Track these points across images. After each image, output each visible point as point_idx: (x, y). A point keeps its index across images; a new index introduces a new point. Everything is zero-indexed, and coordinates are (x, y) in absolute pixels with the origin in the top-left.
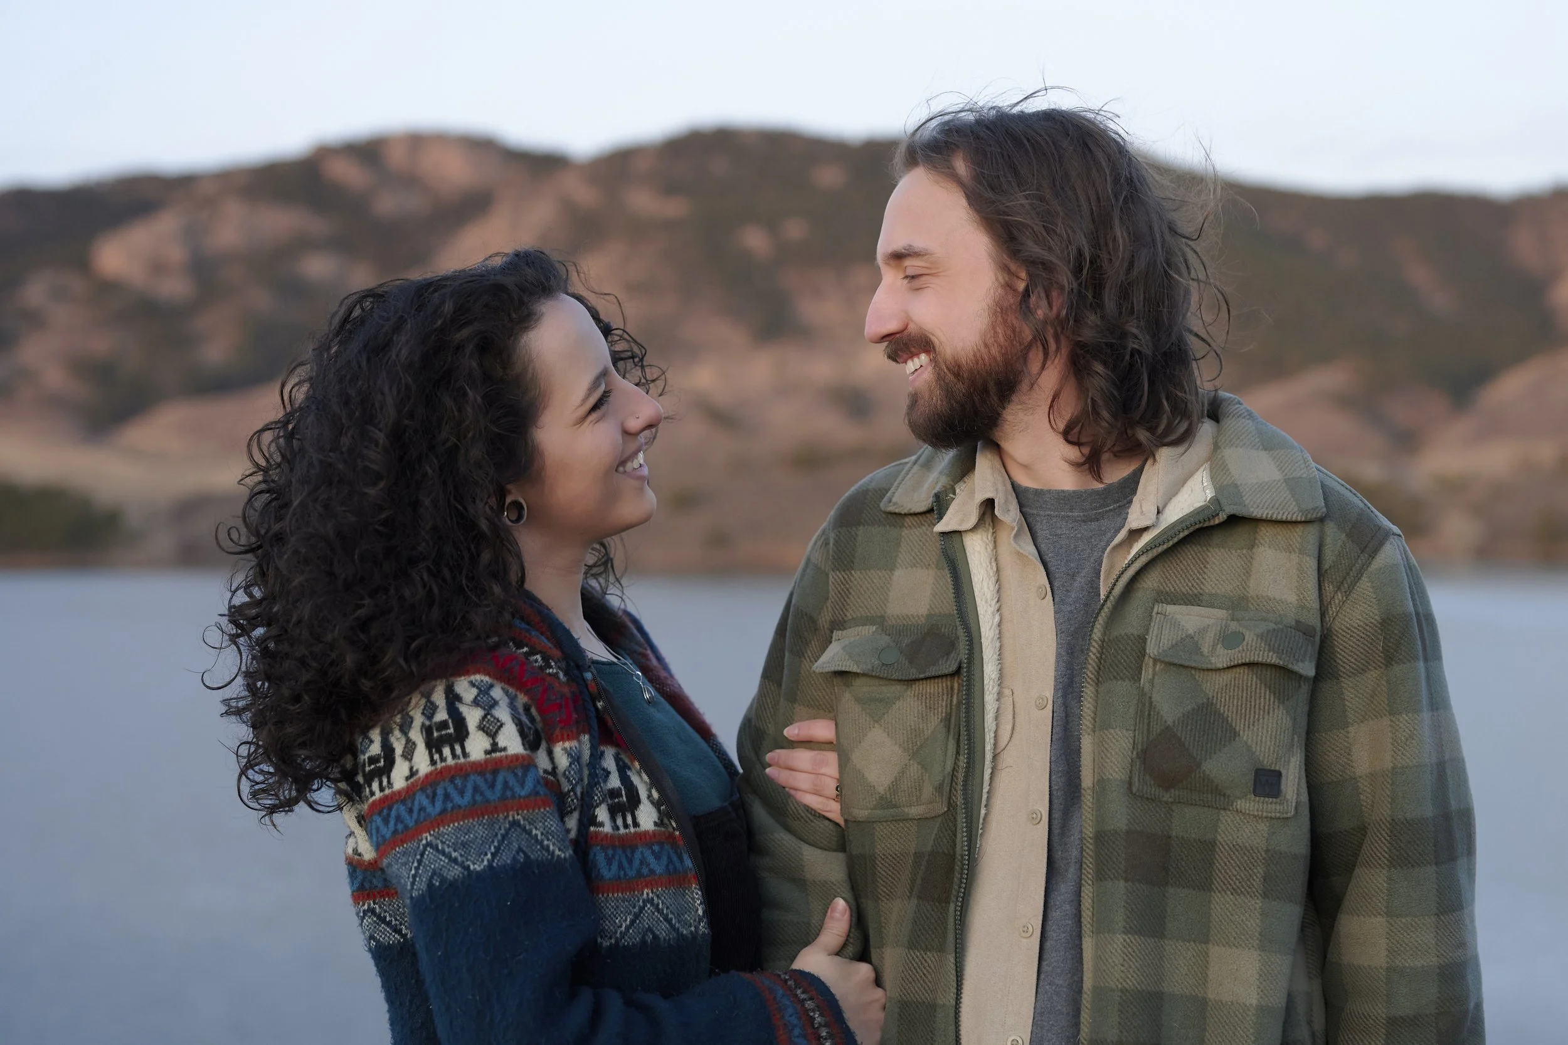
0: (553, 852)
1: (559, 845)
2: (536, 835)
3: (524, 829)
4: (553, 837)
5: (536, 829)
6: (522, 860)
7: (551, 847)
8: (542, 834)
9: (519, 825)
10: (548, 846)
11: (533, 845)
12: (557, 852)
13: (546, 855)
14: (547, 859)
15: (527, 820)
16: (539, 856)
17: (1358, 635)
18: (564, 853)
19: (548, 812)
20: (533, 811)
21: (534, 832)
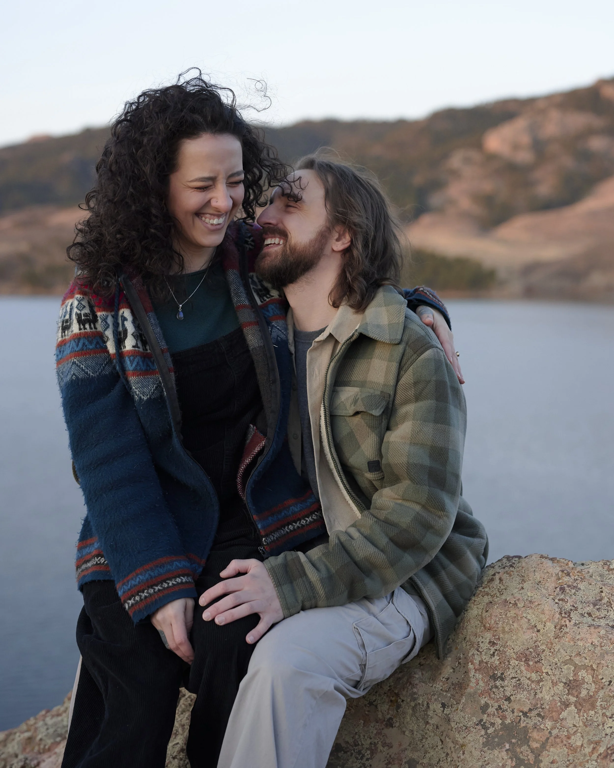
0: (90, 374)
1: (92, 371)
2: (82, 367)
3: (77, 366)
4: (89, 368)
5: (83, 365)
6: (74, 379)
7: (89, 372)
8: (85, 367)
9: (75, 363)
10: (87, 372)
11: (81, 372)
12: (91, 374)
13: (86, 376)
14: (87, 377)
15: (79, 361)
16: (83, 376)
17: (402, 388)
18: (95, 374)
19: (87, 357)
20: (81, 357)
21: (81, 366)
